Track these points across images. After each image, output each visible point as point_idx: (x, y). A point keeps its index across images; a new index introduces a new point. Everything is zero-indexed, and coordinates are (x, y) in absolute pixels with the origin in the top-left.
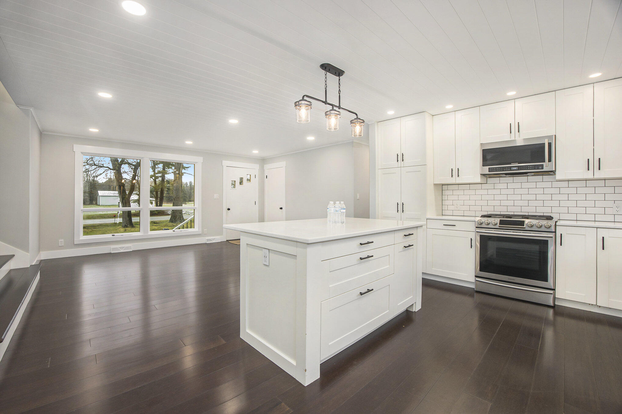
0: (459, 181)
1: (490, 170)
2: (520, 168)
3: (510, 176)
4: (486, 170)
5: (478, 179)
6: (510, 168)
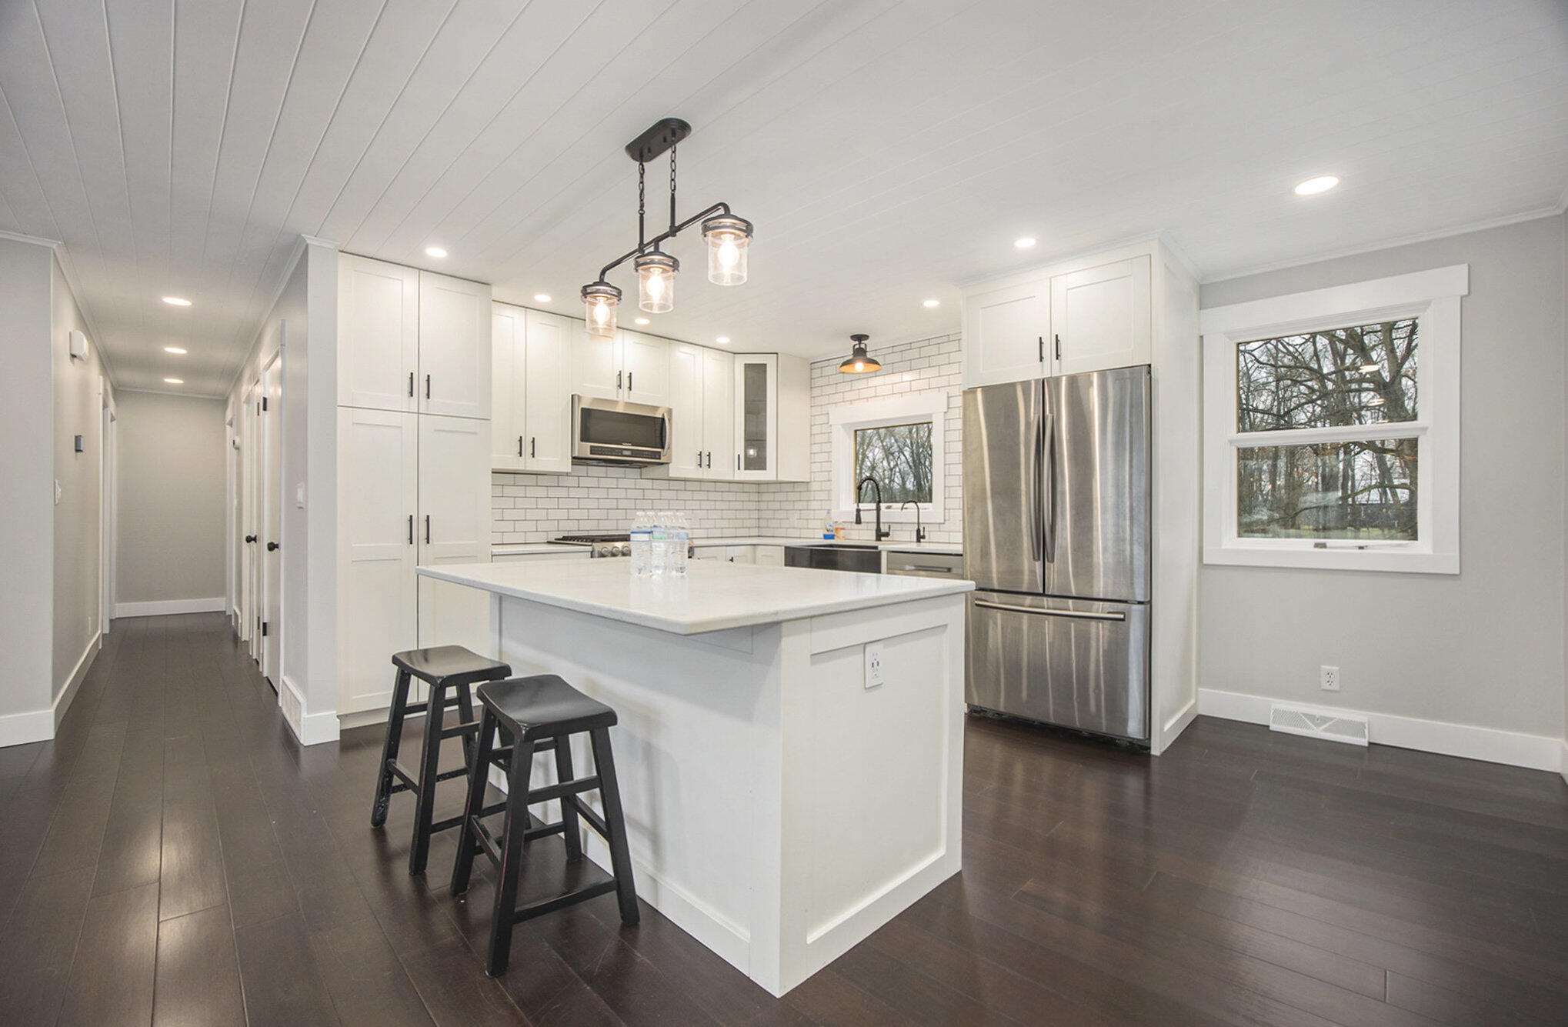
0: (532, 465)
1: (593, 450)
2: (634, 453)
3: (603, 464)
4: (585, 449)
5: (567, 466)
6: (620, 452)
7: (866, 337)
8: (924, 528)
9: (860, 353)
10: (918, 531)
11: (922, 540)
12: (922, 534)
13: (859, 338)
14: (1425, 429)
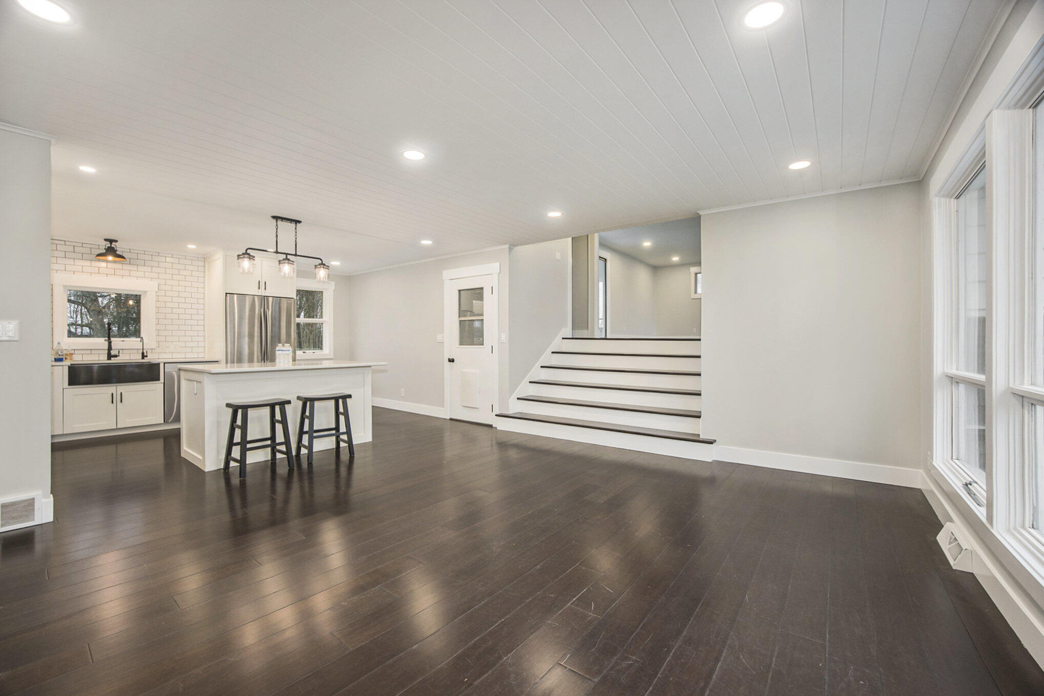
7: (116, 241)
8: (147, 352)
9: (111, 251)
10: (143, 353)
11: (145, 358)
12: (145, 354)
13: (111, 241)
14: (325, 321)
